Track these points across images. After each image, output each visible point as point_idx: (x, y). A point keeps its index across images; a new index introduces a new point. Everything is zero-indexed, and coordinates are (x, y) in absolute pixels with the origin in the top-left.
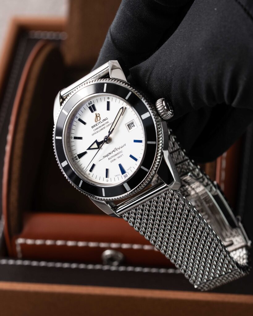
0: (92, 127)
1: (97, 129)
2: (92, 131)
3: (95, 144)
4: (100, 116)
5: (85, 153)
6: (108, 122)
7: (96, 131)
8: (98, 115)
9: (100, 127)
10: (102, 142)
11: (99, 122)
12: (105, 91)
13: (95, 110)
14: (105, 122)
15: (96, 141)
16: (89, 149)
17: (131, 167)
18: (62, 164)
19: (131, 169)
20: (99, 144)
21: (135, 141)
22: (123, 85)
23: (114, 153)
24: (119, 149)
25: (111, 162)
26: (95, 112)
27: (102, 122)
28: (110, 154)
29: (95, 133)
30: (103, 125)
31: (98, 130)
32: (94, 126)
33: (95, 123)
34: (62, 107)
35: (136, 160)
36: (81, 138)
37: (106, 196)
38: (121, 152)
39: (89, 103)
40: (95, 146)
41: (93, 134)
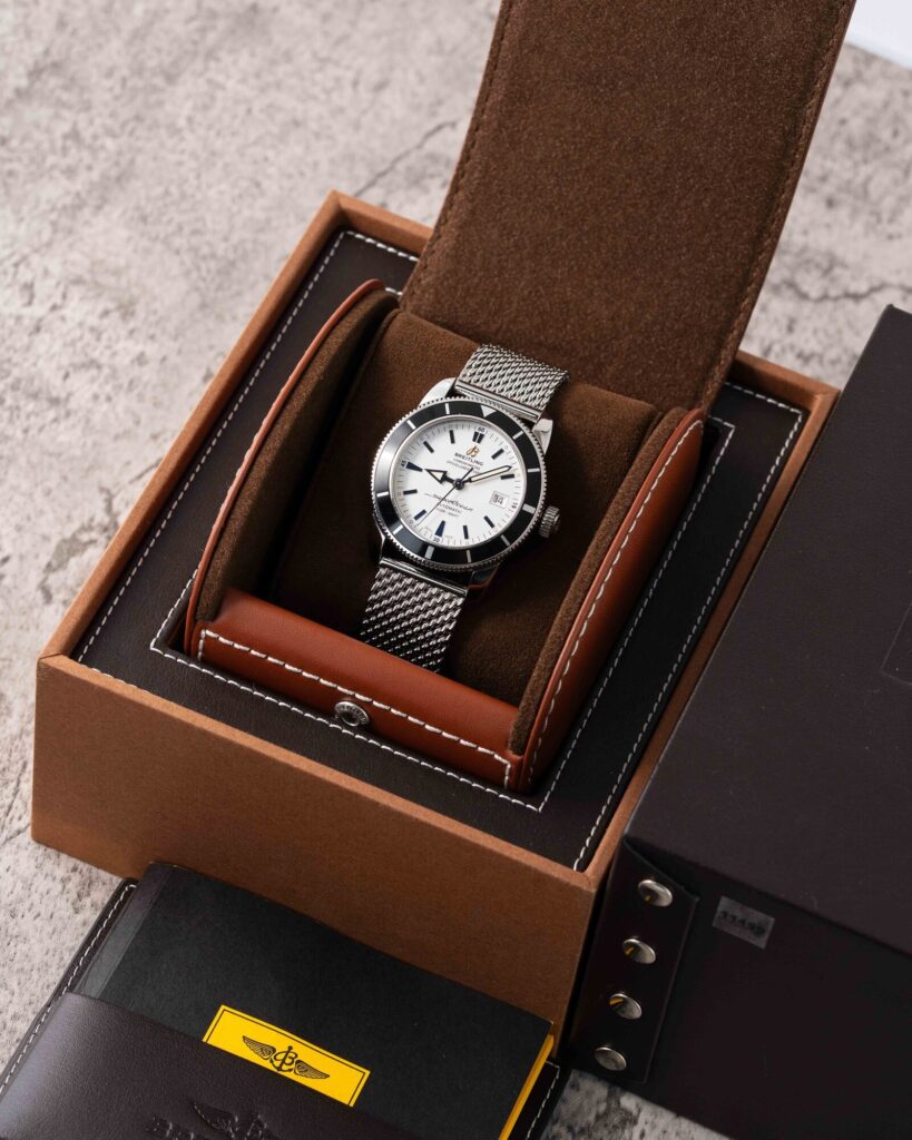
0: (456, 455)
1: (460, 461)
2: (452, 458)
3: (441, 474)
4: (478, 454)
5: (419, 469)
7: (457, 463)
8: (476, 450)
9: (465, 463)
10: (451, 481)
12: (515, 437)
13: (479, 442)
14: (476, 464)
15: (445, 473)
16: (429, 471)
17: (452, 537)
19: (450, 540)
20: (445, 478)
21: (487, 519)
22: (539, 455)
23: (450, 505)
24: (460, 506)
25: (438, 510)
26: (476, 444)
27: (473, 461)
29: (453, 464)
32: (460, 456)
33: (464, 454)
34: (449, 399)
35: (466, 536)
36: (432, 450)
37: (395, 536)
38: (459, 512)
40: (439, 476)
41: (449, 462)
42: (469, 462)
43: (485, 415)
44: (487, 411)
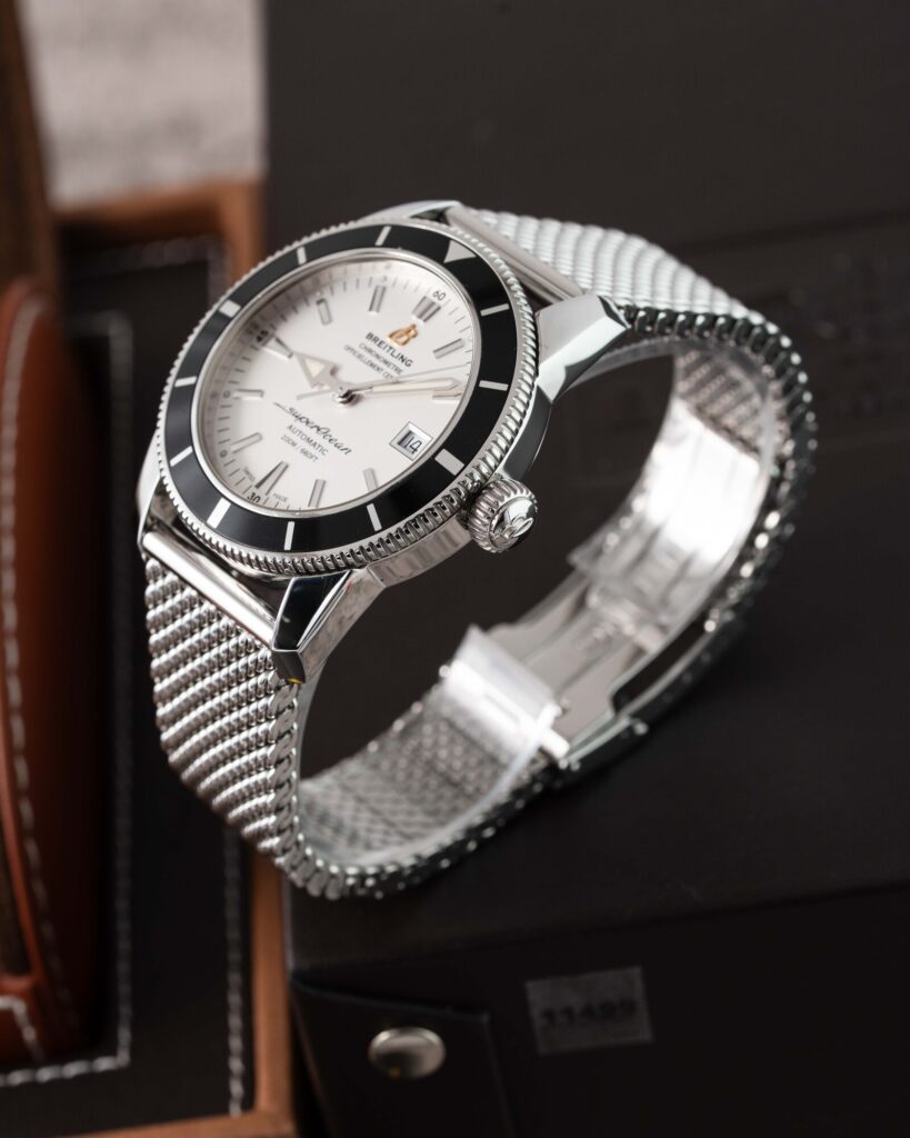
0: (370, 336)
1: (370, 351)
2: (359, 340)
3: (321, 367)
4: (412, 340)
5: (286, 353)
6: (398, 370)
7: (363, 352)
8: (413, 332)
9: (378, 356)
11: (391, 348)
12: (484, 313)
14: (398, 363)
16: (303, 358)
17: (285, 500)
18: (229, 302)
23: (312, 433)
24: (330, 440)
25: (284, 438)
27: (395, 354)
28: (307, 422)
29: (355, 353)
30: (386, 362)
31: (367, 355)
33: (383, 336)
38: (323, 451)
39: (437, 292)
40: (316, 369)
41: (349, 348)
42: (387, 356)
43: (449, 258)
44: (454, 254)
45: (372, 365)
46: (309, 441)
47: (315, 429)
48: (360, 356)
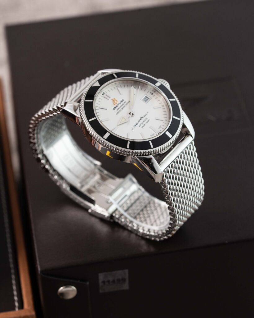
0: (114, 109)
1: (118, 109)
2: (115, 111)
4: (116, 99)
6: (125, 102)
7: (119, 110)
8: (114, 100)
9: (120, 107)
11: (118, 104)
13: (109, 98)
17: (161, 126)
18: (104, 137)
19: (161, 127)
23: (141, 121)
24: (144, 117)
25: (142, 127)
27: (120, 103)
28: (138, 122)
29: (119, 112)
30: (122, 105)
31: (120, 109)
32: (115, 108)
38: (147, 118)
39: (103, 94)
41: (117, 114)
42: (120, 105)
43: (99, 85)
44: (97, 84)
45: (123, 108)
46: (144, 122)
47: (140, 120)
48: (120, 111)
